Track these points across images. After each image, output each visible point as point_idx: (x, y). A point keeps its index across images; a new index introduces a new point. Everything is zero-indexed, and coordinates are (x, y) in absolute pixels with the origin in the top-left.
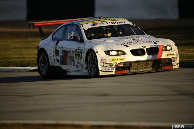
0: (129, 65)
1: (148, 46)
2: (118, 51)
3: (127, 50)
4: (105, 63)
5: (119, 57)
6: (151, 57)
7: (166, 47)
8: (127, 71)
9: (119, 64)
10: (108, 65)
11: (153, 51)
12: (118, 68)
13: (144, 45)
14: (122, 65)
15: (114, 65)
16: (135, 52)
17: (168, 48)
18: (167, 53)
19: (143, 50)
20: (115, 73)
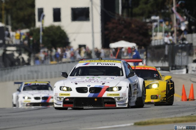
2: (67, 88)
3: (74, 87)
6: (92, 95)
7: (112, 88)
10: (59, 99)
13: (90, 84)
14: (68, 100)
20: (63, 106)
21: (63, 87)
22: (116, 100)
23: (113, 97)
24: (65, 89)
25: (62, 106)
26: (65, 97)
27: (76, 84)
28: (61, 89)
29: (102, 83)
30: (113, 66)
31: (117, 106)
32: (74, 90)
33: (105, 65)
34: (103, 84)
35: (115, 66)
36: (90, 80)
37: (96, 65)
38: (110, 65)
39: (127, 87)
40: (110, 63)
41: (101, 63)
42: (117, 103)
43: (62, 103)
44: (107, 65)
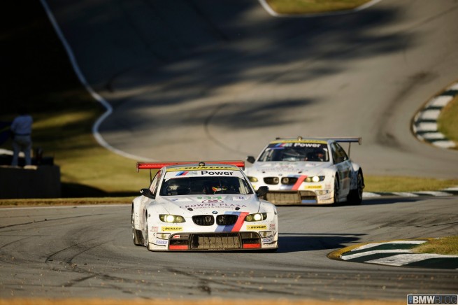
0: (187, 238)
1: (222, 212)
2: (176, 216)
3: (188, 216)
4: (156, 233)
5: (175, 225)
6: (222, 229)
7: (253, 215)
8: (185, 247)
9: (174, 235)
10: (160, 236)
11: (229, 220)
12: (172, 241)
13: (216, 210)
14: (178, 237)
15: (167, 236)
16: (199, 220)
17: (257, 217)
18: (252, 224)
19: (212, 217)
20: (169, 248)
21: (167, 215)
22: (262, 234)
23: (257, 231)
24: (171, 219)
25: (166, 248)
26: (173, 232)
27: (191, 209)
28: (162, 220)
29: (235, 207)
30: (230, 175)
31: (263, 246)
32: (189, 221)
34: (237, 209)
36: (211, 203)
37: (199, 174)
38: (223, 175)
41: (209, 171)
42: (262, 240)
43: (167, 244)
44: (219, 175)
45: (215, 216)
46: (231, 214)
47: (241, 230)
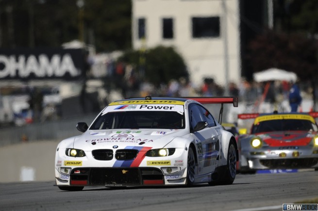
1: (122, 146)
2: (78, 151)
4: (60, 167)
5: (76, 159)
6: (121, 163)
7: (157, 151)
10: (63, 170)
11: (129, 154)
13: (118, 144)
14: (79, 172)
15: (69, 171)
16: (100, 154)
19: (111, 151)
20: (70, 183)
21: (71, 149)
22: (165, 171)
23: (159, 167)
24: (74, 152)
25: (68, 184)
26: (73, 167)
27: (94, 143)
28: (67, 154)
31: (167, 183)
32: (89, 154)
33: (154, 110)
34: (141, 143)
35: (173, 110)
36: (120, 137)
39: (186, 149)
40: (164, 106)
42: (165, 177)
43: (68, 179)
45: (115, 151)
46: (131, 148)
47: (141, 165)
